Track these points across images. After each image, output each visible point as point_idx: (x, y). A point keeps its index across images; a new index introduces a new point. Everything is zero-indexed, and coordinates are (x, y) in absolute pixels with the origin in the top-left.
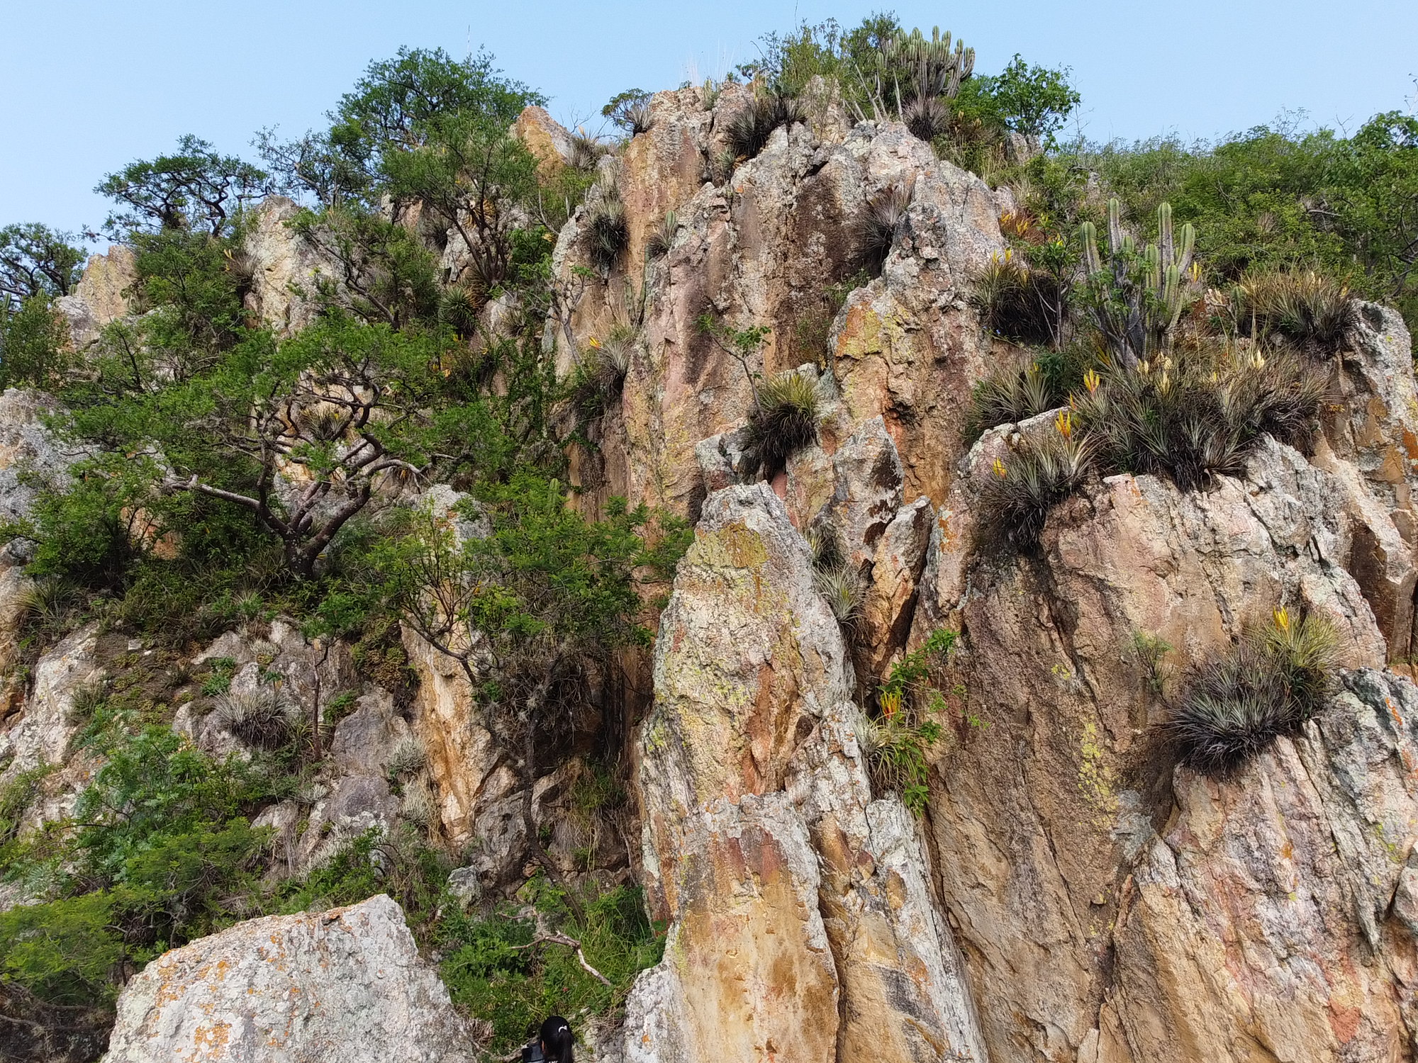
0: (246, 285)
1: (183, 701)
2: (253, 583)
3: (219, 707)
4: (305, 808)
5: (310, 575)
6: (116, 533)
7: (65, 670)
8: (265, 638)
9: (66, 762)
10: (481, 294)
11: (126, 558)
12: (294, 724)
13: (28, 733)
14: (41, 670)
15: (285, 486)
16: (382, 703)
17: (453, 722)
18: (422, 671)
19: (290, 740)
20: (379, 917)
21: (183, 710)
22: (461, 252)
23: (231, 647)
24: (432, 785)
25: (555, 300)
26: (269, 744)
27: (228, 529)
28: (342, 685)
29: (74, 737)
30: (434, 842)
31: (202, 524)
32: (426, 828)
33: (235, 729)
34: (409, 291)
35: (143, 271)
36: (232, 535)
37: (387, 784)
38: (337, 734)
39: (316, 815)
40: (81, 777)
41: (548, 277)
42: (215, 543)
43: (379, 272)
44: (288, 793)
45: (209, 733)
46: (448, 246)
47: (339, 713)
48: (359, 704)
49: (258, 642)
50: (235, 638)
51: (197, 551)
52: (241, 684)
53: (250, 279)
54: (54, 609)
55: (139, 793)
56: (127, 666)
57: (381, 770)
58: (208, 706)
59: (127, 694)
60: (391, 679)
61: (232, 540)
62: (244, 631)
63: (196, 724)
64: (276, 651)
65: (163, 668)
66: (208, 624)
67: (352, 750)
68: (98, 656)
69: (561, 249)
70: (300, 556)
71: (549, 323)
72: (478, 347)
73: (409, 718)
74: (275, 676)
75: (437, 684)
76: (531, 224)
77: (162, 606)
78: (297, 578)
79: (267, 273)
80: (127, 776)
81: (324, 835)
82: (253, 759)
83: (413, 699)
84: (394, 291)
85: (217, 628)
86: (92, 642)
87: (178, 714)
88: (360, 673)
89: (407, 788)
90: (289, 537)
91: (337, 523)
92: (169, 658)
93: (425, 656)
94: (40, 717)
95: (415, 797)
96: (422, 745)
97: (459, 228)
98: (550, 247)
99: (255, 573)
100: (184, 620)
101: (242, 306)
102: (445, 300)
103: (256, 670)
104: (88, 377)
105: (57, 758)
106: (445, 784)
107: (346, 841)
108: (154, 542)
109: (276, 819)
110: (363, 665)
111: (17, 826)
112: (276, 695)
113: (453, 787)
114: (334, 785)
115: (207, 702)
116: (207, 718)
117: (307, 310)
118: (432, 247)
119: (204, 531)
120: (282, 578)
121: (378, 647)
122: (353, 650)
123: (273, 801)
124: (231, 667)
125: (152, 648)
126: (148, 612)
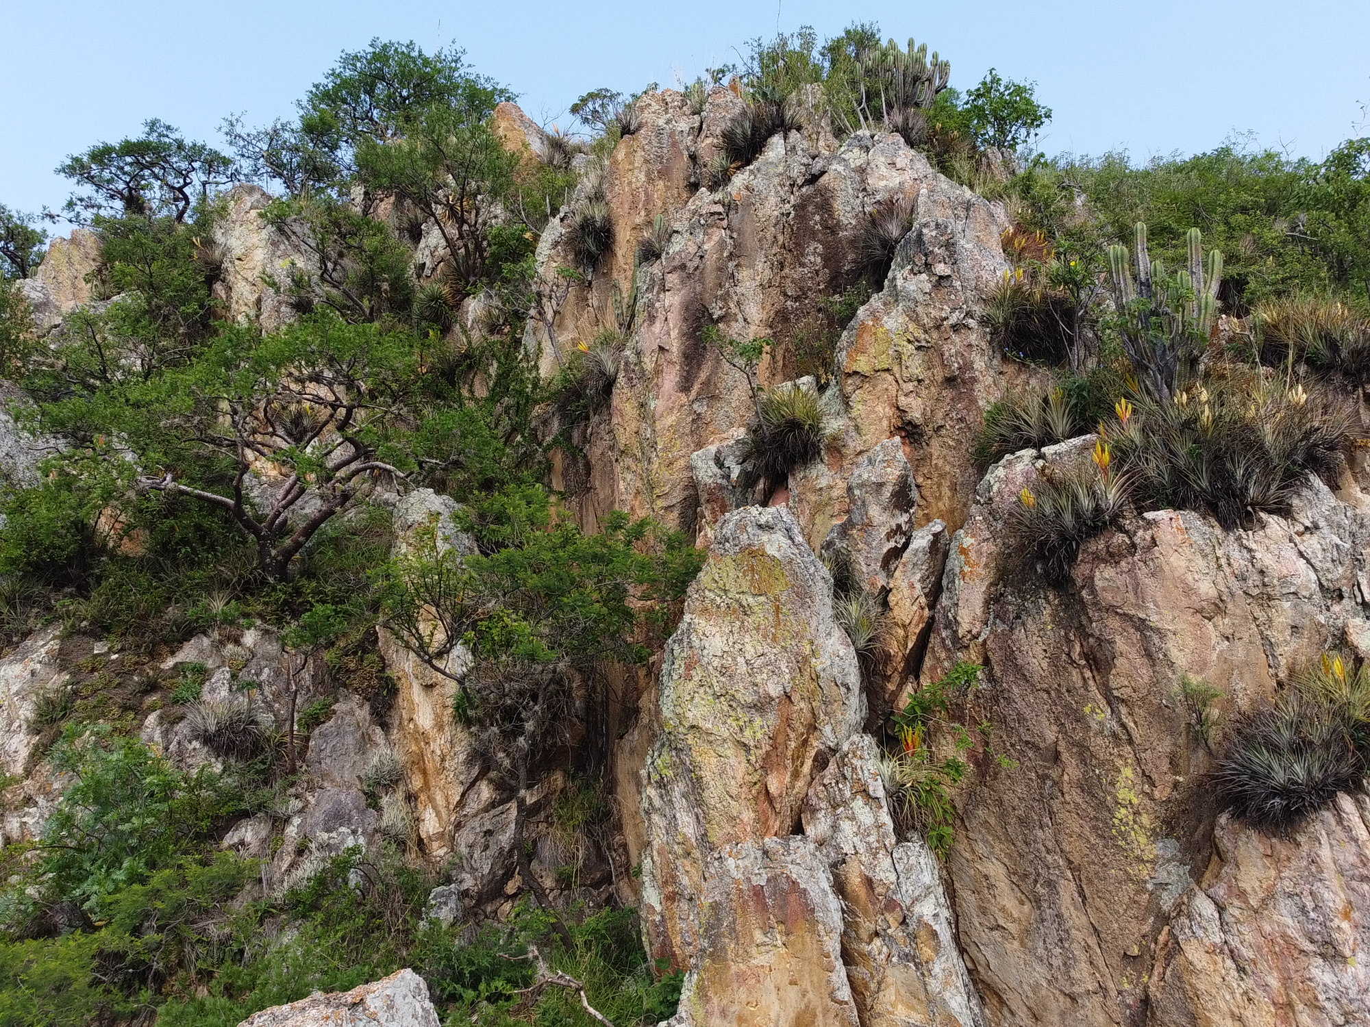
0: (214, 273)
1: (152, 709)
2: (225, 584)
3: (190, 716)
4: (279, 823)
5: (284, 577)
6: (83, 531)
7: (27, 675)
8: (237, 642)
9: (28, 773)
10: (458, 291)
11: (92, 556)
12: (268, 733)
15: (255, 481)
16: (358, 712)
17: (433, 733)
18: (399, 679)
19: (263, 749)
20: (405, 997)
21: (152, 719)
22: (436, 247)
23: (201, 651)
24: (410, 798)
25: (539, 303)
26: (241, 755)
27: (198, 527)
28: (316, 690)
29: (36, 747)
30: (412, 860)
31: (171, 521)
32: (404, 843)
33: (207, 739)
34: (385, 286)
35: (107, 257)
36: (203, 533)
37: (364, 797)
38: (312, 743)
39: (291, 831)
40: (45, 790)
41: (533, 277)
42: (184, 541)
43: (353, 266)
44: (261, 806)
45: (179, 743)
46: (423, 241)
47: (314, 721)
48: (334, 712)
49: (230, 646)
50: (206, 642)
51: (166, 549)
52: (212, 690)
53: (219, 267)
54: (15, 608)
55: (111, 816)
56: (93, 670)
57: (358, 782)
58: (179, 714)
59: (92, 701)
60: (369, 686)
61: (202, 539)
62: (216, 635)
63: (165, 734)
64: (249, 655)
65: (130, 673)
66: (178, 628)
67: (328, 761)
68: (62, 660)
69: (544, 248)
70: (274, 558)
71: (530, 324)
72: (458, 342)
73: (385, 726)
74: (250, 685)
75: (417, 693)
76: (508, 222)
77: (129, 608)
78: (271, 580)
79: (237, 262)
80: (99, 795)
81: (301, 851)
82: (224, 771)
83: (390, 707)
84: (368, 284)
85: (187, 632)
86: (55, 645)
87: (147, 722)
88: (335, 679)
89: (385, 801)
90: (265, 538)
91: (314, 525)
92: (137, 663)
93: (405, 665)
95: (393, 811)
96: (400, 757)
97: (437, 222)
98: (529, 247)
99: (227, 573)
100: (152, 623)
101: (209, 295)
102: (422, 296)
103: (228, 676)
104: (52, 366)
105: (18, 769)
106: (423, 797)
107: (323, 860)
108: (121, 539)
109: (249, 833)
110: (338, 672)
112: (250, 703)
113: (431, 799)
114: (310, 798)
115: (177, 710)
116: (177, 728)
117: (280, 303)
118: (407, 241)
119: (172, 528)
120: (255, 580)
121: (355, 653)
122: (328, 656)
123: (246, 815)
124: (202, 673)
125: (119, 652)
126: (116, 614)
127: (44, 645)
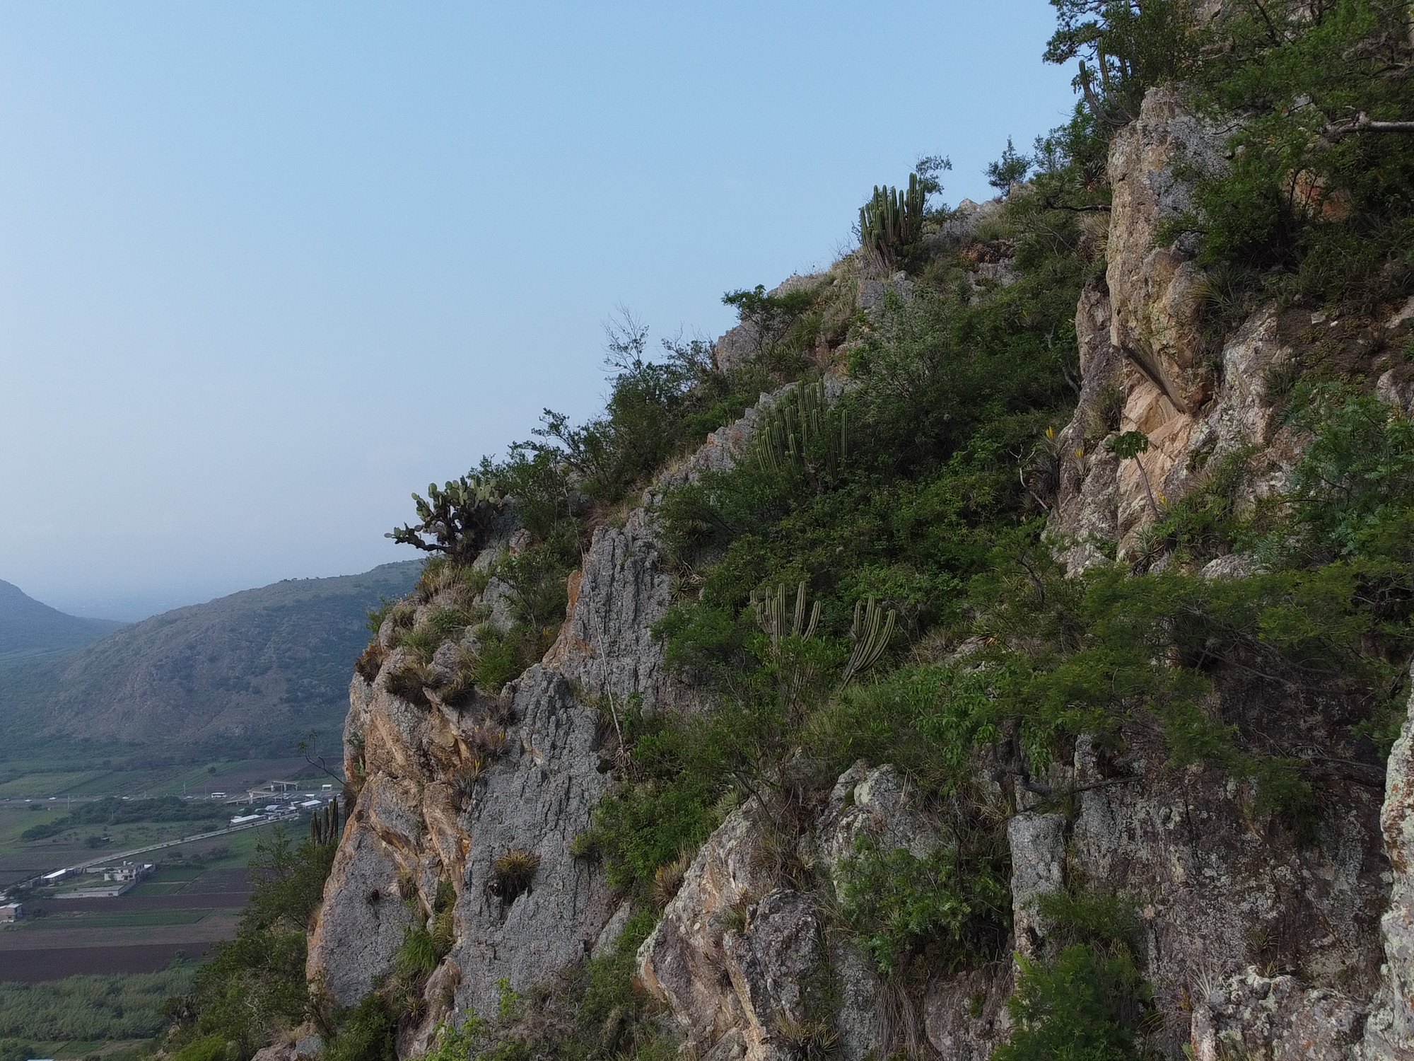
1: (1383, 369)
6: (1278, 204)
7: (1251, 353)
9: (1268, 442)
11: (1293, 229)
13: (1226, 417)
14: (1228, 356)
21: (1384, 379)
27: (1406, 169)
29: (1272, 418)
31: (1373, 171)
36: (1411, 175)
40: (1285, 455)
42: (1390, 190)
51: (1372, 203)
54: (1229, 296)
55: (1356, 467)
56: (1314, 340)
59: (1318, 370)
61: (1411, 181)
63: (1402, 393)
65: (1353, 337)
66: (1400, 283)
68: (1281, 336)
77: (1341, 271)
80: (1339, 450)
86: (1272, 322)
87: (1379, 383)
92: (1358, 326)
94: (1235, 401)
100: (1369, 282)
104: (1220, 50)
105: (1259, 439)
108: (1321, 205)
111: (1233, 503)
115: (1411, 368)
119: (1376, 180)
125: (1337, 318)
126: (1327, 281)
127: (1262, 325)
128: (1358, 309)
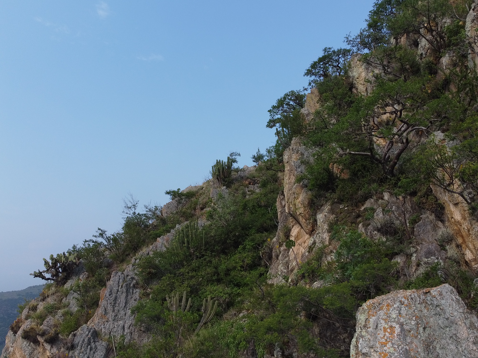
0: (352, 86)
1: (360, 222)
2: (374, 181)
3: (372, 223)
4: (409, 256)
5: (393, 175)
6: (330, 174)
7: (324, 216)
8: (382, 199)
9: (330, 244)
10: (437, 57)
11: (334, 180)
12: (399, 227)
13: (318, 236)
14: (318, 217)
15: (378, 148)
16: (430, 217)
17: (462, 221)
18: (444, 203)
19: (398, 233)
21: (360, 225)
22: (425, 45)
23: (371, 203)
24: (458, 246)
26: (391, 234)
27: (362, 165)
28: (413, 212)
29: (330, 236)
30: (464, 268)
31: (354, 165)
32: (459, 262)
33: (379, 230)
34: (408, 67)
36: (364, 167)
37: (439, 247)
38: (415, 229)
39: (413, 258)
40: (335, 248)
41: (465, 38)
42: (359, 170)
43: (395, 65)
44: (401, 251)
45: (370, 232)
46: (420, 45)
47: (414, 222)
48: (421, 218)
49: (380, 200)
50: (372, 200)
51: (354, 174)
52: (377, 215)
53: (352, 84)
54: (317, 199)
55: (352, 252)
56: (341, 213)
57: (435, 241)
58: (368, 223)
59: (342, 222)
60: (432, 207)
62: (375, 198)
63: (366, 230)
64: (387, 203)
65: (352, 213)
66: (363, 197)
67: (422, 235)
68: (332, 211)
70: (388, 169)
72: (440, 77)
73: (443, 221)
74: (388, 211)
75: (452, 208)
76: (452, 22)
77: (347, 193)
78: (389, 177)
79: (357, 80)
80: (347, 247)
81: (418, 265)
82: (387, 240)
83: (443, 214)
84: (403, 70)
85: (366, 198)
86: (329, 207)
87: (359, 227)
88: (419, 207)
89: (447, 247)
90: (383, 163)
91: (399, 155)
92: (353, 209)
93: (445, 198)
94: (320, 231)
95: (452, 251)
96: (450, 231)
97: (423, 36)
98: (463, 27)
99: (374, 178)
100: (355, 197)
101: (352, 93)
102: (423, 65)
103: (381, 210)
104: (312, 129)
105: (327, 243)
106: (464, 246)
107: (427, 267)
108: (341, 174)
109: (399, 260)
110: (420, 204)
111: (321, 264)
112: (390, 217)
113: (467, 246)
114: (418, 247)
115: (368, 222)
116: (369, 228)
117: (373, 87)
118: (414, 48)
119: (355, 168)
120: (384, 178)
121: (424, 196)
122: (415, 199)
123: (397, 254)
124: (373, 210)
125: (347, 207)
126: (344, 196)
127: (327, 208)
128: (352, 204)
